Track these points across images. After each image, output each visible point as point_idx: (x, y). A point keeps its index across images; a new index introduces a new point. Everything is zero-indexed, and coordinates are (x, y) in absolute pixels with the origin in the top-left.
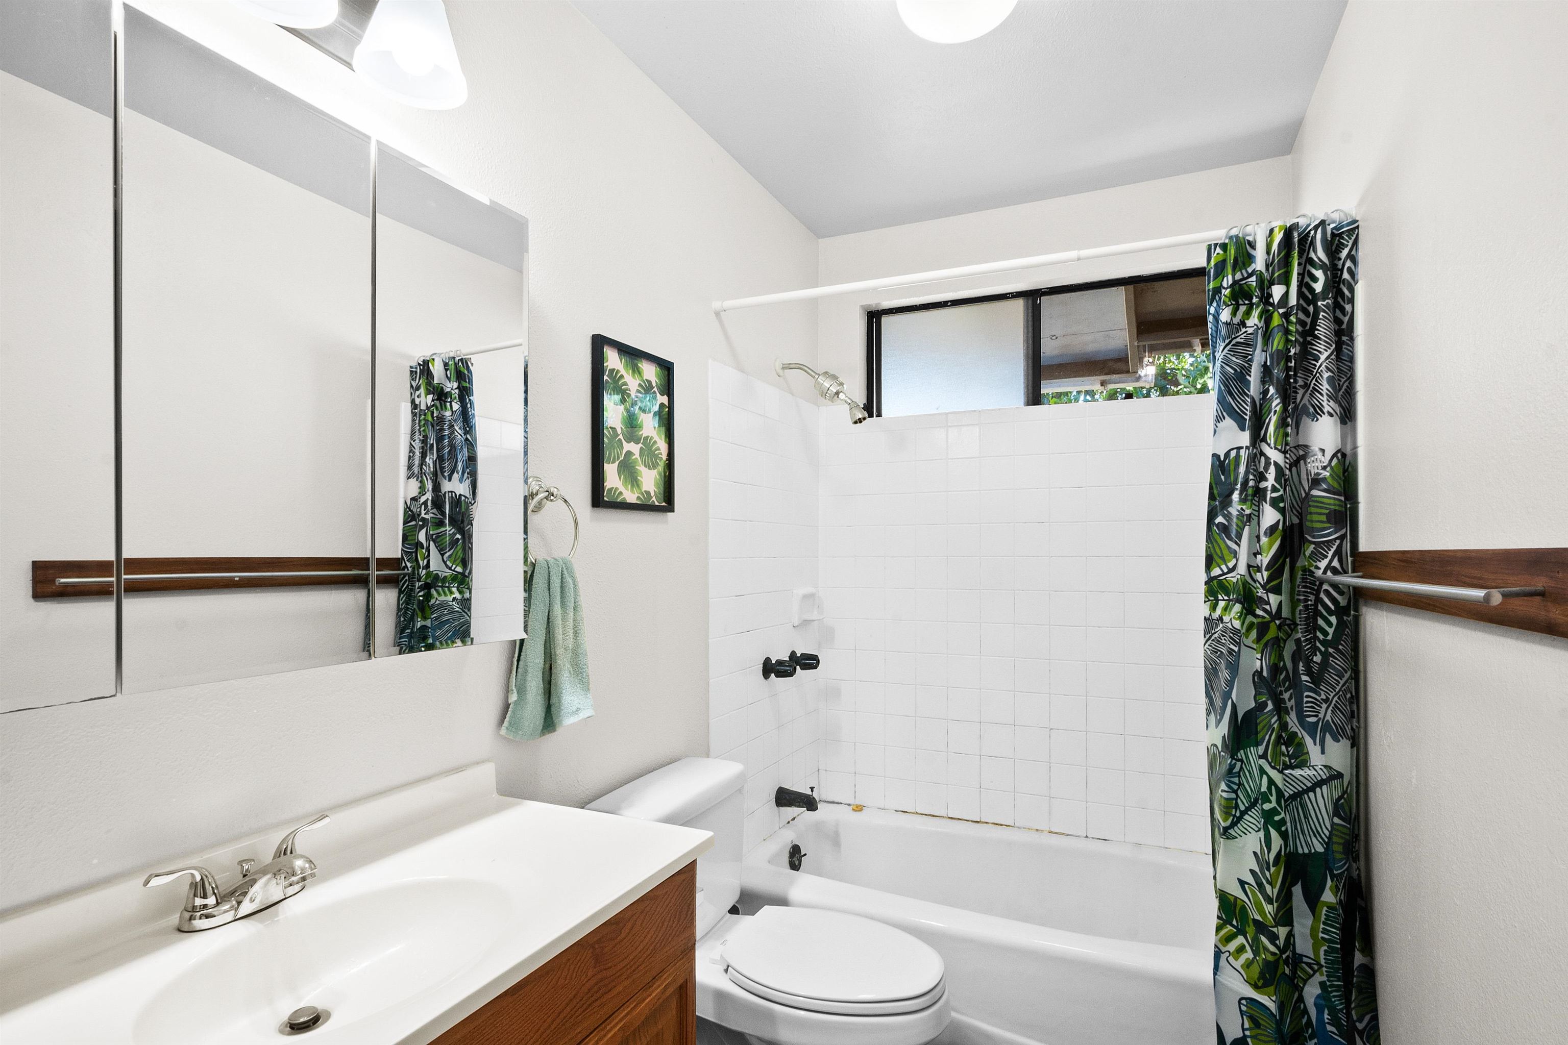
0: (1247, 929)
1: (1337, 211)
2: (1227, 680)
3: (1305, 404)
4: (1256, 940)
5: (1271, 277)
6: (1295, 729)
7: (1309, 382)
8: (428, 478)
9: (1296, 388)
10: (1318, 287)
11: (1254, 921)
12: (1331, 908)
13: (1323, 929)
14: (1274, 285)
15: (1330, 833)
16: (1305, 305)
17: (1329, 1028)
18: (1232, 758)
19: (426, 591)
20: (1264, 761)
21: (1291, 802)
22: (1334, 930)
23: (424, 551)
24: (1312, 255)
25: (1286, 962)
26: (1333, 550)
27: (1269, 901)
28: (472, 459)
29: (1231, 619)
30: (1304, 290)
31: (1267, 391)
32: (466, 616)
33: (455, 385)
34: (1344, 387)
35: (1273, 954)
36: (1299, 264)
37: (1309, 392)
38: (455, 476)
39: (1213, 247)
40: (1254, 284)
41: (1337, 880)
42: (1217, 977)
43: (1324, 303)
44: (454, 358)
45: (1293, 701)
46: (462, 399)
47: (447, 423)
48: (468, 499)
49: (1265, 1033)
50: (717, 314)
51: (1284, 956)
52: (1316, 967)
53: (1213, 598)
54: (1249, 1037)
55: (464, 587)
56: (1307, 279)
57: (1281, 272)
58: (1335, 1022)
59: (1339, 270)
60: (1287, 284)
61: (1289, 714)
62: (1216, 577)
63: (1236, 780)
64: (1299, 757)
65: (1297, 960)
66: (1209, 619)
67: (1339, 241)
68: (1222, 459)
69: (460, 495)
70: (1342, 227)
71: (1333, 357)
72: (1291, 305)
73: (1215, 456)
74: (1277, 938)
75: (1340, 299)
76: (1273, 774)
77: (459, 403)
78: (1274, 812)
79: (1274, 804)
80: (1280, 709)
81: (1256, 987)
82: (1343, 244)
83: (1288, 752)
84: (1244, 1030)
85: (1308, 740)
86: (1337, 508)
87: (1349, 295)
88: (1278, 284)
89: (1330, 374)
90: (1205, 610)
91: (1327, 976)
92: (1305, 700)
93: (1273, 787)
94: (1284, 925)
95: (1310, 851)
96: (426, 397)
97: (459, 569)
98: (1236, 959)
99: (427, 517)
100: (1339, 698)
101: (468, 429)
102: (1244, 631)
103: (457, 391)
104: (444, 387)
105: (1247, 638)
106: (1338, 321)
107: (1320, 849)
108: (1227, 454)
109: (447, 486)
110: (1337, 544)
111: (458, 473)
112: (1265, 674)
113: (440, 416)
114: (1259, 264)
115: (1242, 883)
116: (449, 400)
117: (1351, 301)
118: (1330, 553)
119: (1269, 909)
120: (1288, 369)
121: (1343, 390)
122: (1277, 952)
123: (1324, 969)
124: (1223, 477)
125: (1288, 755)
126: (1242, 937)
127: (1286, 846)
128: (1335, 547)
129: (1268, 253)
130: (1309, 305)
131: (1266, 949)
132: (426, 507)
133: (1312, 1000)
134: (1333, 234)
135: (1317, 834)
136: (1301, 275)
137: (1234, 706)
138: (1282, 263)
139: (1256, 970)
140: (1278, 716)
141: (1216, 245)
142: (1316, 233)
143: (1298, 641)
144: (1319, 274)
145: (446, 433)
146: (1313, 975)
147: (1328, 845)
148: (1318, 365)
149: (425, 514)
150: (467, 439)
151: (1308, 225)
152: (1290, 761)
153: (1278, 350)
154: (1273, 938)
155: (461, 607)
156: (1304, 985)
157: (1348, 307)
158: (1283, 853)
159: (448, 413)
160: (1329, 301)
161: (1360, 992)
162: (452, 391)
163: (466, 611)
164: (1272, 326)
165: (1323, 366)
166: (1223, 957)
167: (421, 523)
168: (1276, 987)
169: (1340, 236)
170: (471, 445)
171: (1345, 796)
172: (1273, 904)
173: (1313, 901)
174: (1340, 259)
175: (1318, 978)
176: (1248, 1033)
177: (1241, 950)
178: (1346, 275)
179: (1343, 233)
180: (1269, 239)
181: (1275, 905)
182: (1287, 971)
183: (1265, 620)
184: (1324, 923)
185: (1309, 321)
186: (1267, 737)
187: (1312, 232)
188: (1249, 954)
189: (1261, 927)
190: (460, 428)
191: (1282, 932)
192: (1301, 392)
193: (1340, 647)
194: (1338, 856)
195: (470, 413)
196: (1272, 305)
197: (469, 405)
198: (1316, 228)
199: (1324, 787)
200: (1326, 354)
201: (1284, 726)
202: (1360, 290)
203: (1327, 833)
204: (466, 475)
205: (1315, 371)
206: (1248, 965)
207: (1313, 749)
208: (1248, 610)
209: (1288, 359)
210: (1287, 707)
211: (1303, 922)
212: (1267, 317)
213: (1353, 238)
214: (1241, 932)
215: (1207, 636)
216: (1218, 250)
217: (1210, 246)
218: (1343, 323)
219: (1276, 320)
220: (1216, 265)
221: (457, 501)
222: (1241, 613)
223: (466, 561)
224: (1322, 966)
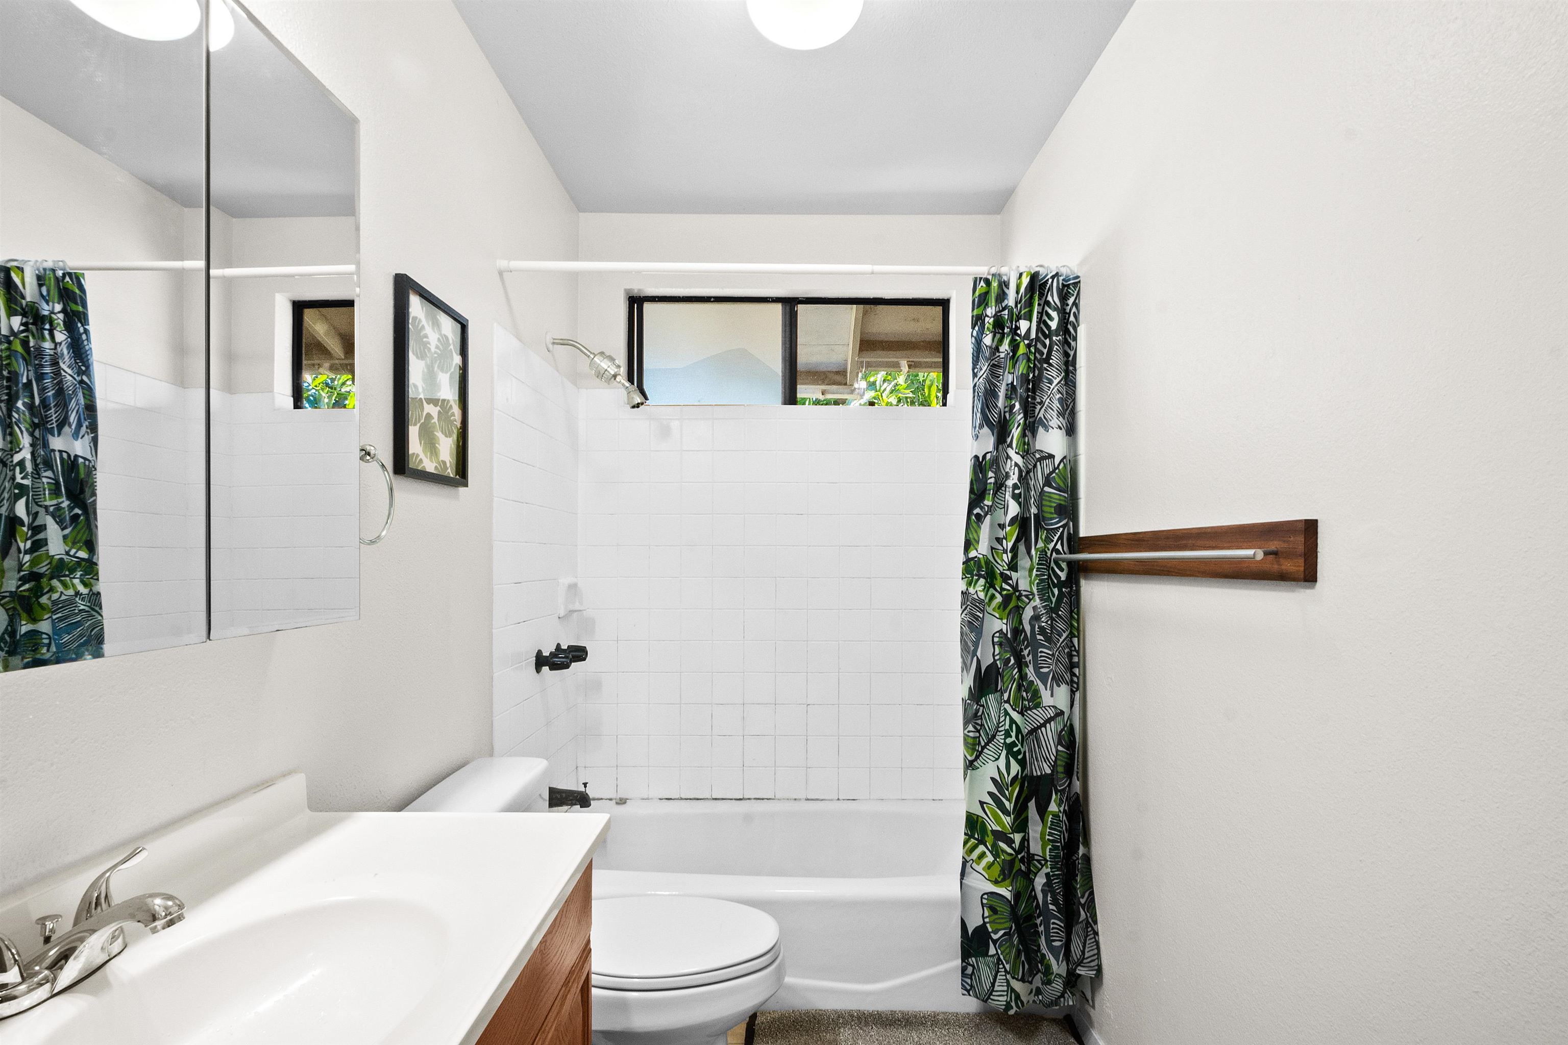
0: (986, 838)
1: (1064, 266)
2: (973, 642)
3: (1040, 417)
4: (995, 845)
5: (1019, 313)
6: (1032, 679)
7: (1044, 400)
8: (23, 429)
9: (1034, 404)
10: (1054, 325)
11: (993, 832)
12: (1055, 816)
13: (1049, 832)
14: (1021, 319)
15: (1056, 758)
16: (1043, 339)
17: (1051, 907)
18: (978, 705)
19: (33, 583)
20: (1008, 704)
21: (1029, 737)
22: (1056, 833)
23: (25, 529)
24: (1049, 298)
25: (1022, 860)
26: (1058, 536)
27: (1006, 812)
28: (91, 409)
29: (976, 591)
30: (1042, 325)
31: (1013, 406)
32: (97, 615)
33: (58, 307)
34: (1071, 406)
35: (1011, 854)
36: (1039, 305)
37: (1044, 408)
38: (66, 429)
39: (978, 280)
40: (1006, 317)
41: (1061, 794)
42: (963, 881)
43: (1058, 339)
44: (53, 271)
45: (1031, 656)
46: (70, 326)
47: (48, 358)
48: (90, 461)
49: (1002, 916)
50: (501, 273)
51: (1019, 856)
52: (1043, 862)
53: (969, 576)
54: (988, 923)
55: (92, 578)
56: (1045, 317)
57: (1027, 310)
58: (1055, 902)
59: (1067, 313)
60: (1030, 321)
61: (1028, 667)
62: (973, 559)
63: (979, 722)
64: (1035, 700)
65: (1031, 857)
66: (966, 593)
67: (1067, 290)
68: (981, 460)
69: (76, 456)
70: (1069, 280)
71: (1062, 382)
72: (1031, 338)
73: (976, 457)
74: (1013, 842)
75: (1067, 336)
76: (1015, 716)
77: (65, 332)
78: (1014, 744)
79: (1014, 738)
80: (1021, 664)
81: (996, 882)
82: (1069, 293)
83: (1027, 697)
84: (983, 918)
85: (1041, 687)
86: (1062, 503)
87: (1075, 335)
88: (1024, 319)
89: (1060, 395)
90: (962, 586)
91: (1051, 868)
92: (1040, 654)
93: (1014, 725)
94: (1018, 832)
95: (1041, 773)
96: (9, 319)
97: (83, 554)
98: (978, 864)
99: (25, 482)
100: (1059, 653)
101: (83, 368)
102: (987, 601)
103: (61, 316)
104: (40, 309)
105: (989, 607)
106: (1066, 355)
107: (1048, 771)
108: (984, 457)
109: (57, 443)
110: (1060, 531)
111: (70, 426)
112: (1009, 636)
113: (37, 347)
114: (1011, 301)
115: (982, 803)
116: (47, 326)
117: (1075, 339)
118: (1056, 538)
119: (1007, 820)
120: (1028, 390)
121: (1070, 409)
122: (1014, 853)
123: (1049, 863)
124: (980, 475)
125: (1028, 700)
126: (982, 846)
127: (1022, 772)
128: (1059, 533)
129: (1017, 292)
130: (1046, 339)
131: (1003, 851)
132: (23, 469)
133: (1040, 888)
134: (1064, 285)
135: (1046, 759)
136: (1041, 314)
137: (978, 661)
138: (1027, 303)
139: (997, 869)
140: (1018, 669)
141: (981, 278)
142: (1052, 282)
143: (1035, 608)
144: (1054, 314)
145: (47, 370)
146: (1041, 868)
147: (1054, 767)
148: (1052, 387)
149: (22, 478)
150: (82, 382)
151: (1046, 275)
152: (1029, 705)
153: (1022, 374)
154: (1010, 842)
155: (88, 604)
156: (1035, 877)
157: (1073, 343)
158: (1019, 777)
159: (47, 345)
160: (1060, 337)
161: (1082, 876)
162: (53, 316)
163: (97, 609)
164: (1018, 354)
165: (1056, 389)
166: (968, 865)
167: (17, 491)
168: (1013, 881)
169: (1068, 286)
170: (89, 391)
171: (1066, 729)
172: (1010, 816)
173: (1042, 811)
174: (1068, 305)
175: (1046, 870)
176: (987, 920)
177: (982, 856)
178: (1072, 318)
179: (1069, 284)
180: (1018, 281)
181: (1012, 816)
182: (1023, 868)
183: (1010, 592)
184: (1050, 828)
185: (1045, 351)
186: (1010, 686)
187: (1050, 281)
188: (990, 858)
189: (999, 836)
190: (69, 367)
191: (1018, 838)
192: (1039, 407)
193: (1060, 613)
194: (1062, 776)
195: (87, 347)
196: (1019, 336)
197: (84, 337)
198: (1053, 277)
199: (1052, 723)
200: (1058, 379)
201: (1023, 677)
202: (1082, 331)
203: (1053, 758)
204: (84, 429)
205: (1050, 392)
206: (989, 866)
207: (1045, 694)
208: (990, 585)
209: (1028, 381)
210: (1026, 662)
211: (1035, 829)
212: (1015, 347)
213: (1077, 290)
214: (982, 842)
215: (964, 607)
216: (982, 283)
217: (976, 278)
218: (1070, 356)
219: (1022, 350)
220: (980, 295)
221: (71, 464)
222: (985, 586)
223: (91, 545)
224: (1047, 861)
